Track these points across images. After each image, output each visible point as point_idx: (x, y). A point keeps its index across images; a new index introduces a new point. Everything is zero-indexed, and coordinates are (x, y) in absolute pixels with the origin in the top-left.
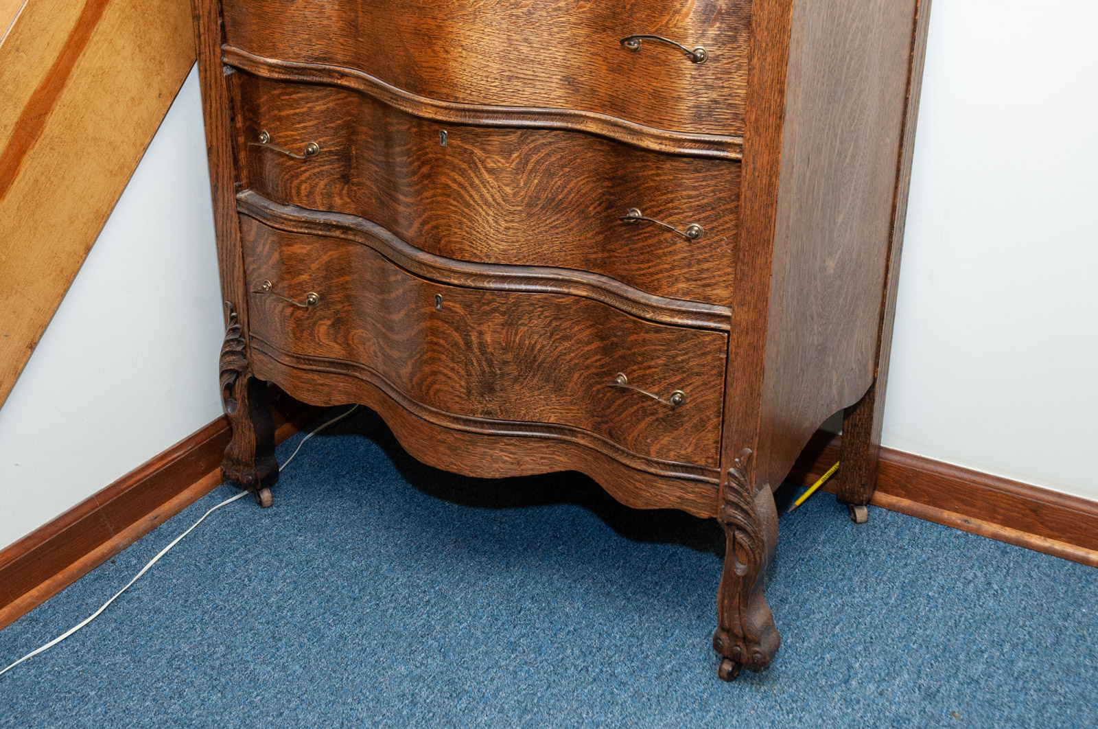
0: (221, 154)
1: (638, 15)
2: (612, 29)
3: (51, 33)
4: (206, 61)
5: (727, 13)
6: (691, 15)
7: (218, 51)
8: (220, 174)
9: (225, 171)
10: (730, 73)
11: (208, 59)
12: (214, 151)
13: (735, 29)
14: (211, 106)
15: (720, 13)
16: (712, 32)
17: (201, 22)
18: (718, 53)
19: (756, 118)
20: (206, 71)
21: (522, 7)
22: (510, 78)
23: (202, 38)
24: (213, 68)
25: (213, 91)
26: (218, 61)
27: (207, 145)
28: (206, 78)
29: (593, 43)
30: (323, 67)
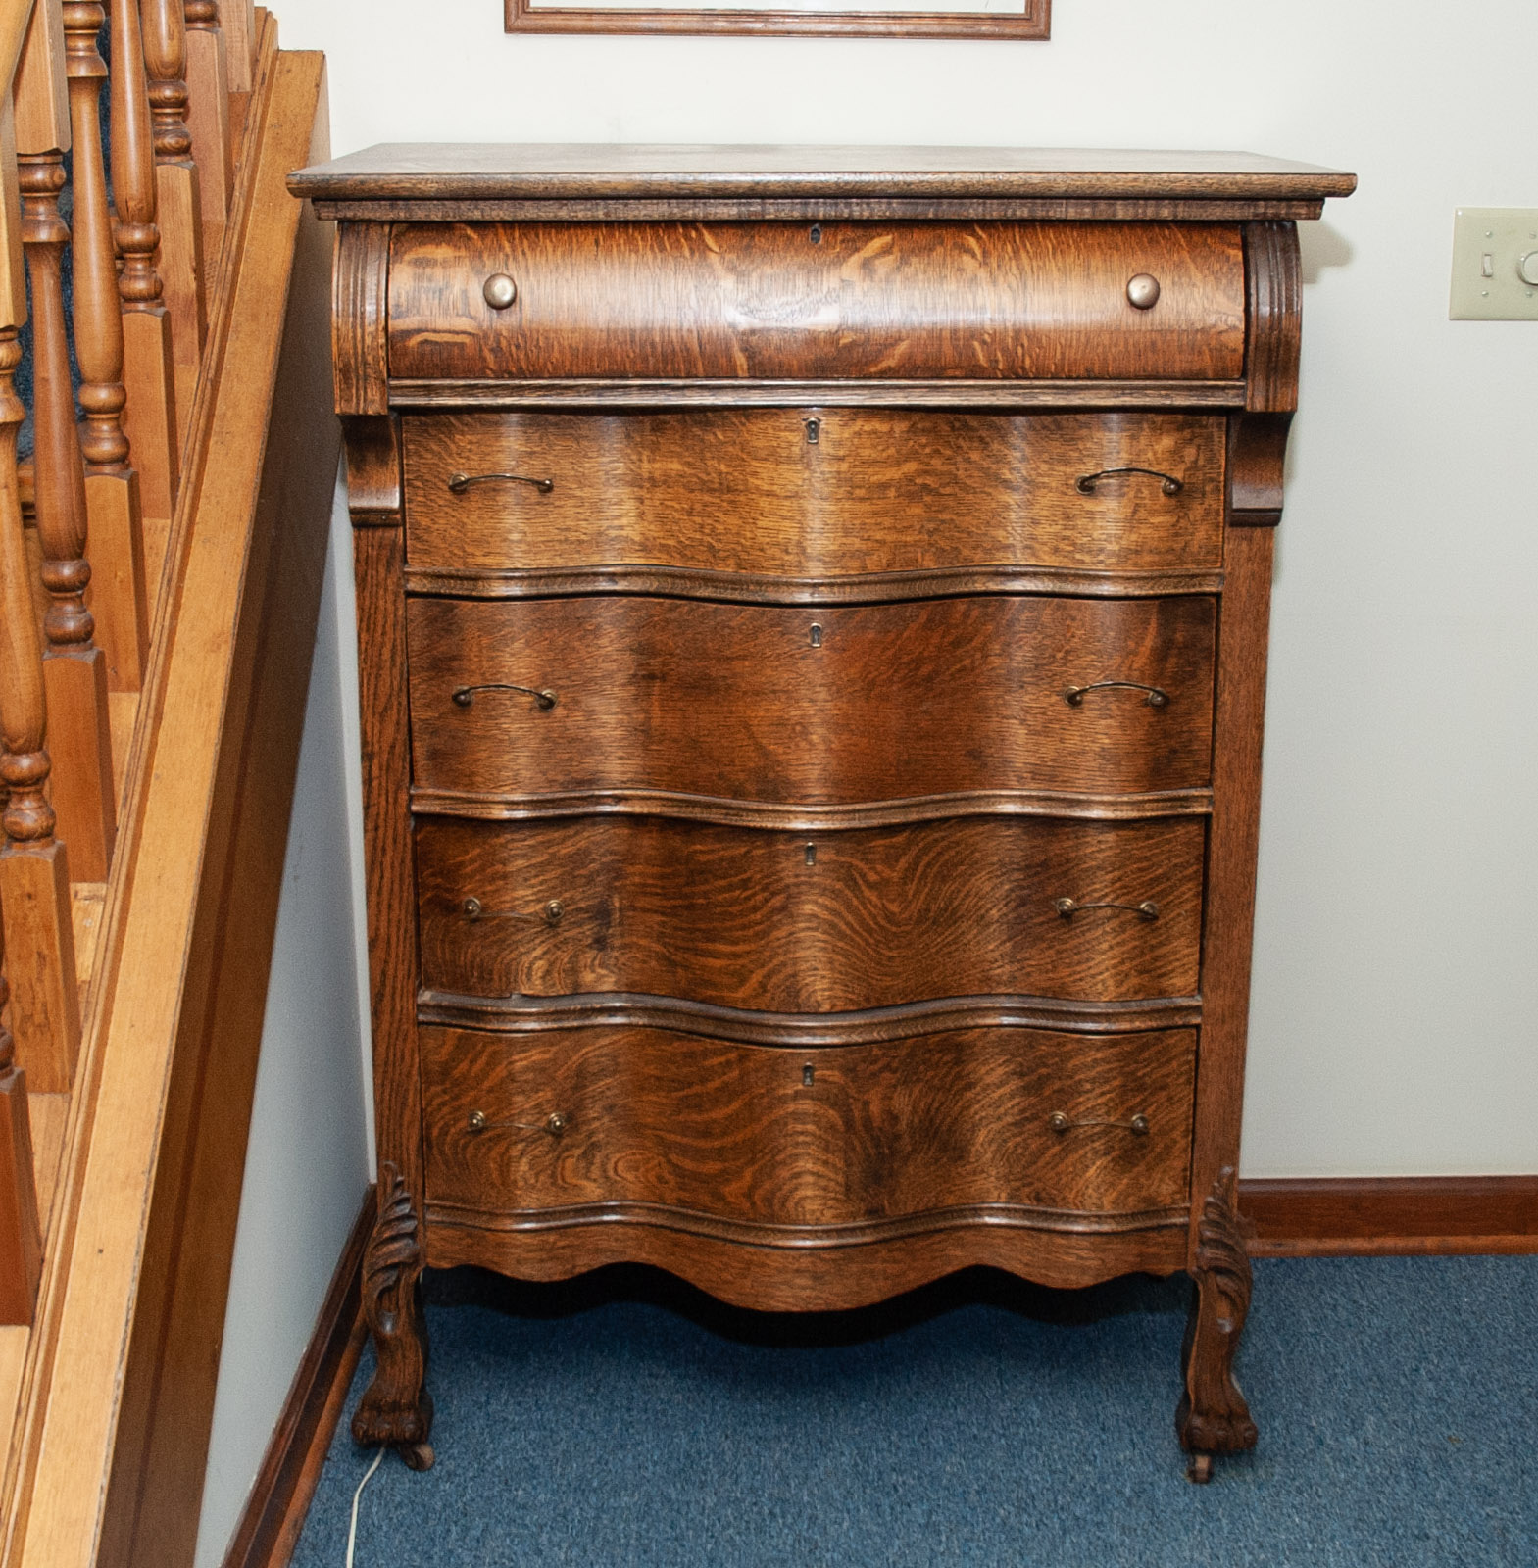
0: (394, 945)
4: (378, 815)
7: (403, 797)
8: (391, 972)
9: (400, 967)
10: (1190, 714)
11: (382, 812)
12: (382, 945)
14: (382, 877)
17: (376, 761)
20: (377, 829)
23: (375, 783)
24: (391, 823)
25: (390, 853)
26: (402, 811)
27: (369, 936)
28: (375, 839)
30: (590, 793)
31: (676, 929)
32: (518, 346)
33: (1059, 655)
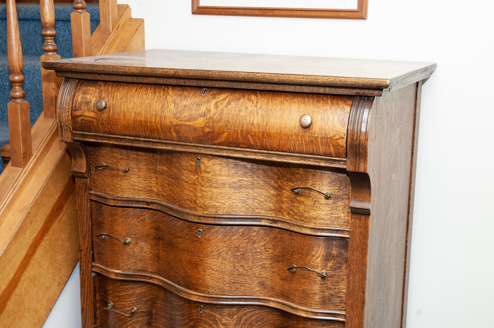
0: (88, 312)
1: (295, 256)
2: (282, 261)
3: (13, 262)
4: (83, 270)
5: (337, 256)
6: (320, 257)
7: (90, 265)
8: (87, 321)
9: (90, 320)
10: (338, 282)
11: (85, 269)
12: (84, 311)
13: (340, 263)
14: (85, 290)
15: (333, 256)
16: (330, 264)
17: (83, 252)
18: (333, 273)
19: (352, 303)
20: (83, 274)
21: (240, 252)
22: (234, 283)
23: (83, 260)
24: (87, 273)
25: (87, 282)
26: (90, 270)
27: (81, 308)
28: (83, 277)
29: (273, 267)
30: (142, 274)
31: (169, 325)
32: (108, 124)
33: (290, 252)
